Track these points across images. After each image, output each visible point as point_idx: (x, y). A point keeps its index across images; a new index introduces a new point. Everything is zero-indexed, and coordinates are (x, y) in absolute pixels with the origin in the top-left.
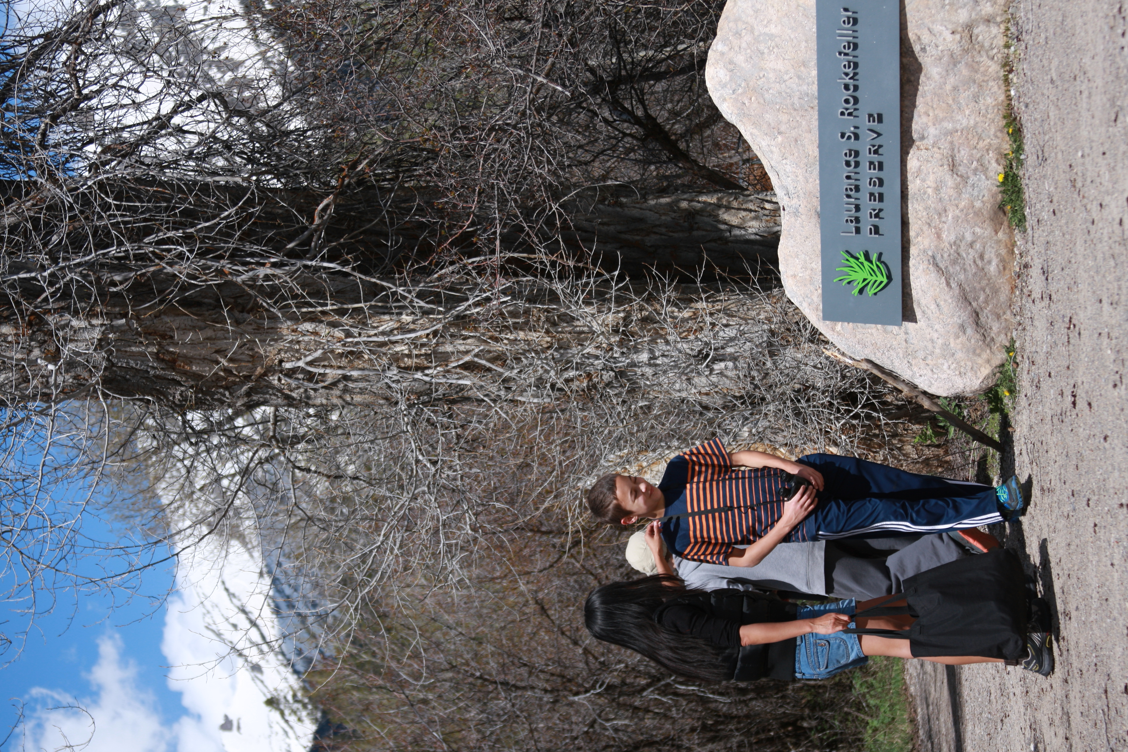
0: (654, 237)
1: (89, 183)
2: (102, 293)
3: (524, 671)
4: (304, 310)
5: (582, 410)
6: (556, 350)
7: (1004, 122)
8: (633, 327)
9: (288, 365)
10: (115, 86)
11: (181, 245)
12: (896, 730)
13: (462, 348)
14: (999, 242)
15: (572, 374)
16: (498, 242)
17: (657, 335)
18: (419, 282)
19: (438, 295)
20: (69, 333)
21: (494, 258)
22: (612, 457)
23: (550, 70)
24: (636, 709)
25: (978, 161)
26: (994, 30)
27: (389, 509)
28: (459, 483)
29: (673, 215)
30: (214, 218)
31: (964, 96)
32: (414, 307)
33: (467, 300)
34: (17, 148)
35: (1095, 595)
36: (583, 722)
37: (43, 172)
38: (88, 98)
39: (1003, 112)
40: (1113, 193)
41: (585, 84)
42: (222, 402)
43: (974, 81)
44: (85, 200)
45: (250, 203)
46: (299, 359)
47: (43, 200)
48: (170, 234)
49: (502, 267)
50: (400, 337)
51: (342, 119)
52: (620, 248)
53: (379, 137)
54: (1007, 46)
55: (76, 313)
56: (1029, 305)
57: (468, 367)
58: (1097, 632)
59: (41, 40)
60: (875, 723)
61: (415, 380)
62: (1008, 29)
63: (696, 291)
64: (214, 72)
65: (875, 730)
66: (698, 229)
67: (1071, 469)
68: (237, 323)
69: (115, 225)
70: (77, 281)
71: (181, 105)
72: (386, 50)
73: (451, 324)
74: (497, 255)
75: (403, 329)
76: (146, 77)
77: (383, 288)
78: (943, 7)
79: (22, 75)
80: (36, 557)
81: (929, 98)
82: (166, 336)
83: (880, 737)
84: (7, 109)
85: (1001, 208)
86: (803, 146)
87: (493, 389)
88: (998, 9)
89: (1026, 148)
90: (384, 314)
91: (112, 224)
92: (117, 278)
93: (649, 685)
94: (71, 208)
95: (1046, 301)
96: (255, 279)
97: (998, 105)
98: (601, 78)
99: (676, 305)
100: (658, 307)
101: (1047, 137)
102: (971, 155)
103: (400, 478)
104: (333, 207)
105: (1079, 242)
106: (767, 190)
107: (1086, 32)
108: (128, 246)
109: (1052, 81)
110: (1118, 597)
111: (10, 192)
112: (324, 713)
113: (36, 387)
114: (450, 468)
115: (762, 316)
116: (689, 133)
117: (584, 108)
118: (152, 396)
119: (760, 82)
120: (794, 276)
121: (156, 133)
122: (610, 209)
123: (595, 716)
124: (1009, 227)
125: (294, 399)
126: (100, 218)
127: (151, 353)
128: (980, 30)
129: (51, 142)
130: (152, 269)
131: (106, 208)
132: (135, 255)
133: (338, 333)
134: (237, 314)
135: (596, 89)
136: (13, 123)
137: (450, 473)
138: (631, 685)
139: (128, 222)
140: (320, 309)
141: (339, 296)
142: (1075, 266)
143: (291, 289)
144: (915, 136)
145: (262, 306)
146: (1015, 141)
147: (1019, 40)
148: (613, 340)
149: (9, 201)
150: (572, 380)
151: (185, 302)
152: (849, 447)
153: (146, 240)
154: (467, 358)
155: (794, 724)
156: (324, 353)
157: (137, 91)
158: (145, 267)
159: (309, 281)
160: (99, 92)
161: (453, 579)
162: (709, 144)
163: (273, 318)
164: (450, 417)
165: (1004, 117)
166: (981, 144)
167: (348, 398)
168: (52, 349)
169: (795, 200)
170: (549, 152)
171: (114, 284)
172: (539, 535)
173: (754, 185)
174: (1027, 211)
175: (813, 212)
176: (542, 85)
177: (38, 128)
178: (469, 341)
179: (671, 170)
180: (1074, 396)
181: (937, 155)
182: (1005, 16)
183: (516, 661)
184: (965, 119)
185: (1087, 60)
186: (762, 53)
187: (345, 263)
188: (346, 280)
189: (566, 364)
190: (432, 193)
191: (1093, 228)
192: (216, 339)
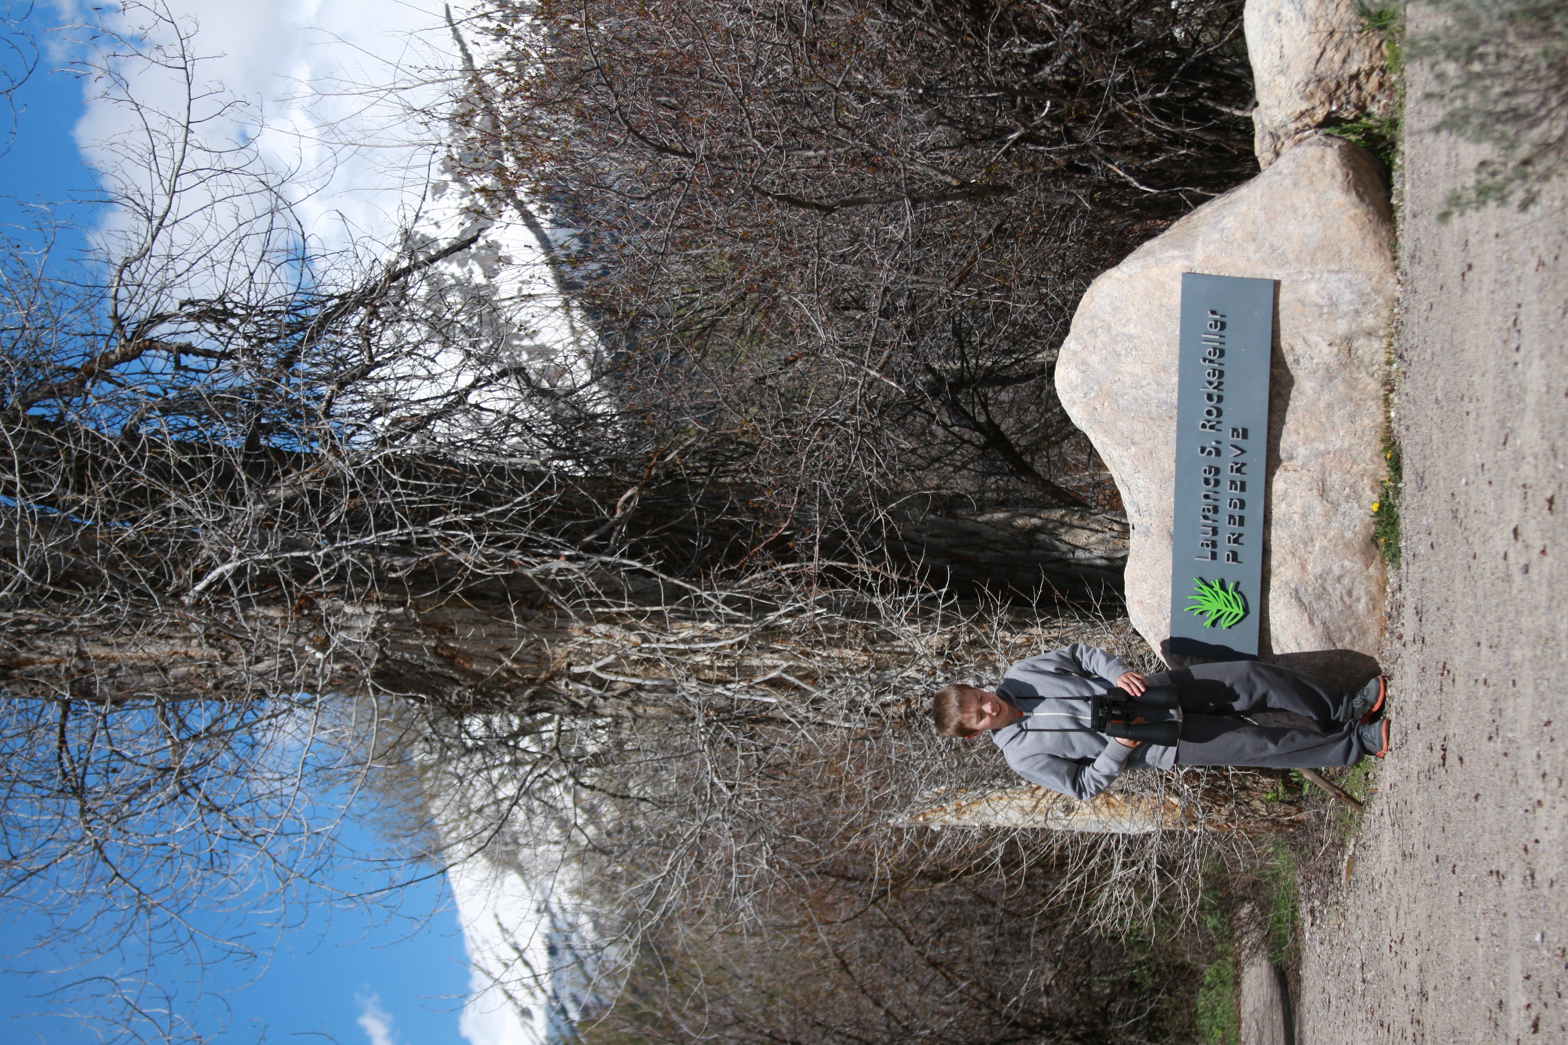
0: (989, 554)
1: (375, 457)
2: (381, 579)
3: (818, 1030)
4: (599, 610)
5: (900, 739)
6: (873, 671)
7: (1382, 446)
8: (960, 650)
9: (576, 670)
10: (410, 355)
11: (468, 531)
13: (769, 662)
14: (1369, 578)
15: (889, 698)
16: (817, 549)
17: (986, 661)
18: (726, 587)
19: (746, 602)
20: (341, 620)
21: (811, 565)
22: (926, 794)
23: (886, 363)
25: (1351, 487)
26: (1376, 344)
27: (680, 835)
28: (757, 811)
30: (507, 503)
31: (1339, 415)
32: (719, 614)
33: (778, 609)
34: (300, 416)
35: (1456, 973)
37: (326, 444)
38: (380, 365)
39: (1380, 436)
40: (1498, 524)
42: (502, 706)
43: (1351, 399)
44: (367, 475)
45: (547, 489)
46: (590, 664)
47: (323, 473)
48: (458, 518)
49: (820, 576)
50: (701, 646)
52: (950, 564)
53: (693, 426)
54: (1389, 363)
55: (350, 597)
57: (776, 684)
58: (1456, 1015)
59: (335, 301)
61: (715, 694)
62: (1390, 345)
63: (1032, 616)
66: (1038, 548)
67: (1437, 831)
68: (524, 619)
69: (400, 505)
70: (354, 564)
71: (480, 380)
73: (759, 635)
74: (815, 562)
75: (705, 637)
76: (444, 347)
77: (686, 592)
78: (1320, 316)
79: (312, 338)
80: (290, 865)
81: (1300, 415)
82: (445, 630)
84: (293, 374)
85: (1374, 540)
86: (1158, 459)
87: (801, 711)
88: (1381, 322)
89: (1405, 475)
90: (686, 619)
91: (396, 505)
92: (398, 563)
94: (353, 484)
95: (1419, 644)
96: (547, 573)
97: (1375, 427)
98: (943, 380)
99: (1008, 629)
100: (988, 629)
101: (1428, 463)
102: (1344, 481)
103: (693, 803)
104: (637, 499)
105: (1459, 578)
106: (1118, 510)
107: (1477, 347)
108: (411, 529)
109: (1437, 401)
110: (1482, 975)
111: (289, 463)
113: (301, 677)
114: (749, 794)
117: (921, 411)
118: (426, 693)
119: (1114, 387)
120: (1141, 602)
121: (452, 408)
122: (942, 520)
124: (1382, 562)
125: (581, 707)
126: (383, 496)
127: (428, 647)
128: (1360, 343)
129: (336, 412)
130: (436, 555)
131: (390, 484)
132: (418, 540)
133: (634, 638)
134: (525, 609)
135: (935, 389)
136: (298, 390)
137: (748, 800)
139: (414, 502)
140: (615, 609)
141: (638, 597)
142: (1452, 606)
143: (586, 586)
144: (1283, 455)
145: (552, 603)
146: (1393, 468)
147: (1402, 356)
148: (936, 663)
149: (286, 473)
150: (888, 705)
151: (471, 594)
153: (431, 523)
154: (773, 674)
156: (618, 658)
157: (433, 361)
158: (429, 552)
159: (606, 578)
160: (393, 360)
163: (564, 616)
164: (752, 737)
165: (1382, 441)
166: (1355, 469)
167: (640, 710)
168: (322, 636)
169: (1147, 519)
170: (879, 453)
171: (394, 569)
172: (843, 881)
173: (1103, 505)
174: (1402, 544)
175: (1165, 533)
176: (875, 379)
177: (324, 396)
178: (777, 655)
179: (1012, 483)
180: (1444, 750)
181: (1305, 478)
182: (1388, 331)
183: (810, 1019)
184: (1339, 440)
185: (1476, 378)
186: (1119, 355)
187: (646, 561)
188: (647, 581)
189: (884, 687)
190: (747, 491)
191: (1474, 564)
192: (500, 636)
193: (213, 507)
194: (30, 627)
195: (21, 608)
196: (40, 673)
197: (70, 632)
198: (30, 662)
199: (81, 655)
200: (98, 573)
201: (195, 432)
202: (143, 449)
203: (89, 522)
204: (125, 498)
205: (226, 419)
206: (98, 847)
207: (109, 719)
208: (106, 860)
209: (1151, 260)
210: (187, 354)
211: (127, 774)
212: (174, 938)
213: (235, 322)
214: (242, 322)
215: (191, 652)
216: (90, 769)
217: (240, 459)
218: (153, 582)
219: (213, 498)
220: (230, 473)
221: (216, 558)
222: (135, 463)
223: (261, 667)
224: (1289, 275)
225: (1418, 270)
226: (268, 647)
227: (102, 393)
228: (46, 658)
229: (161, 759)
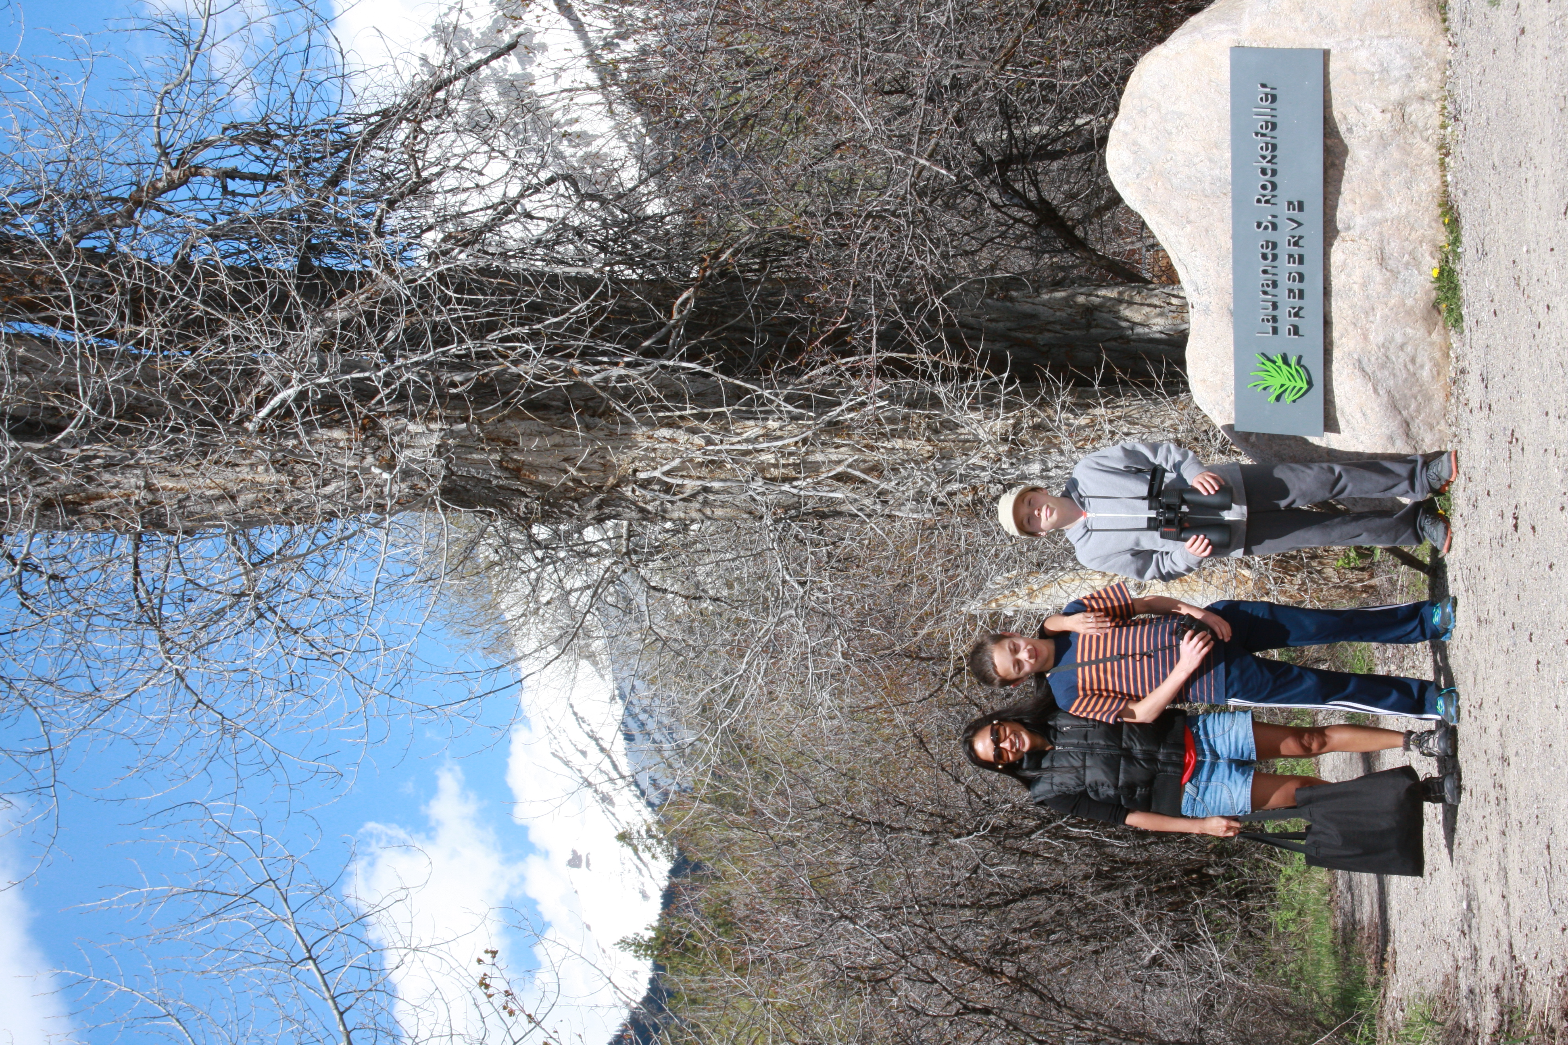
0: (1048, 335)
1: (429, 274)
2: (441, 396)
3: (900, 810)
4: (661, 414)
5: (966, 526)
6: (938, 460)
7: (1440, 211)
8: (1024, 435)
9: (642, 475)
10: (457, 168)
11: (526, 342)
12: (1312, 880)
13: (834, 457)
14: (1432, 344)
15: (955, 486)
16: (874, 342)
17: (1051, 445)
18: (787, 384)
19: (808, 398)
20: (406, 439)
21: (870, 358)
22: (999, 579)
23: (934, 150)
24: (1024, 853)
25: (1410, 254)
26: (1429, 108)
27: (753, 634)
28: (830, 606)
29: (1069, 311)
30: (563, 313)
31: (1395, 182)
32: (781, 412)
33: (840, 404)
34: (350, 235)
35: (1537, 739)
36: (965, 867)
37: (378, 263)
38: (427, 181)
39: (1438, 199)
41: (971, 165)
42: (571, 515)
43: (1407, 166)
44: (423, 293)
45: (603, 296)
46: (655, 469)
47: (378, 293)
48: (515, 331)
49: (879, 369)
50: (766, 445)
51: (704, 204)
52: (1010, 347)
53: (745, 225)
54: (1444, 127)
55: (413, 416)
56: (1466, 415)
57: (840, 478)
58: (1539, 780)
59: (377, 118)
60: (1289, 871)
61: (782, 492)
62: (1444, 108)
63: (1094, 395)
64: (565, 147)
65: (1289, 879)
66: (1097, 326)
67: (1512, 598)
68: (588, 428)
69: (457, 321)
70: (415, 382)
71: (528, 189)
72: (753, 126)
73: (822, 431)
74: (874, 354)
75: (769, 436)
76: (490, 158)
77: (747, 391)
78: (1372, 83)
79: (357, 155)
80: (369, 682)
81: (1355, 184)
82: (510, 442)
83: (1294, 886)
84: (340, 193)
85: (1435, 306)
86: (1215, 236)
87: (868, 502)
88: (1434, 85)
89: (1464, 240)
90: (748, 419)
91: (453, 320)
92: (458, 378)
93: (1038, 828)
94: (409, 302)
95: (1486, 411)
96: (606, 380)
97: (1432, 191)
98: (990, 159)
99: (1072, 411)
100: (1051, 412)
101: (1488, 229)
102: (1403, 248)
103: (766, 599)
104: (692, 303)
105: (1523, 347)
106: (1173, 283)
107: (1533, 113)
108: (469, 343)
109: (1494, 167)
111: (343, 284)
112: (681, 851)
113: (369, 497)
114: (820, 589)
115: (1168, 423)
116: (1087, 218)
117: (970, 192)
118: (495, 507)
119: (1167, 166)
120: (1204, 381)
121: (501, 219)
122: (999, 304)
123: (978, 860)
124: (1444, 328)
125: (649, 512)
126: (440, 312)
127: (494, 461)
128: (1413, 108)
129: (388, 229)
130: (495, 368)
131: (446, 300)
132: (477, 353)
133: (698, 440)
134: (587, 418)
135: (983, 169)
136: (346, 209)
137: (821, 595)
138: (1019, 826)
139: (470, 318)
140: (678, 413)
141: (699, 398)
142: (1518, 374)
143: (647, 392)
144: (1340, 226)
145: (615, 410)
146: (1452, 232)
147: (1456, 120)
148: (1001, 449)
149: (341, 294)
150: (955, 494)
151: (532, 406)
152: (1263, 570)
153: (489, 337)
154: (840, 469)
155: (1198, 871)
156: (683, 462)
157: (480, 173)
158: (488, 365)
159: (667, 382)
160: (439, 174)
161: (823, 711)
162: (1108, 230)
163: (627, 423)
164: (820, 533)
165: (1440, 205)
166: (1414, 236)
167: (708, 512)
168: (387, 456)
169: (1205, 297)
170: (931, 241)
171: (454, 385)
172: (917, 662)
173: (1159, 277)
174: (1464, 311)
175: (1225, 310)
176: (925, 167)
177: (373, 214)
178: (842, 449)
179: (1068, 259)
180: (1516, 518)
181: (1364, 248)
182: (1441, 93)
183: (891, 799)
184: (1395, 207)
185: (1533, 145)
186: (1170, 134)
187: (706, 363)
188: (707, 381)
189: (948, 476)
190: (802, 285)
191: (1539, 333)
192: (565, 445)
193: (271, 333)
194: (99, 461)
195: (88, 443)
196: (110, 507)
197: (137, 465)
198: (99, 497)
199: (149, 487)
200: (160, 404)
201: (246, 256)
202: (196, 279)
203: (150, 353)
204: (183, 327)
205: (276, 241)
206: (180, 676)
207: (181, 547)
208: (187, 687)
209: (1198, 36)
210: (233, 179)
211: (203, 602)
212: (259, 760)
213: (279, 143)
214: (287, 143)
215: (259, 479)
216: (166, 600)
217: (293, 282)
218: (215, 410)
219: (269, 324)
220: (284, 296)
221: (276, 383)
222: (190, 293)
223: (328, 490)
224: (1338, 43)
225: (1470, 33)
226: (335, 470)
227: (151, 222)
228: (115, 492)
229: (236, 586)
